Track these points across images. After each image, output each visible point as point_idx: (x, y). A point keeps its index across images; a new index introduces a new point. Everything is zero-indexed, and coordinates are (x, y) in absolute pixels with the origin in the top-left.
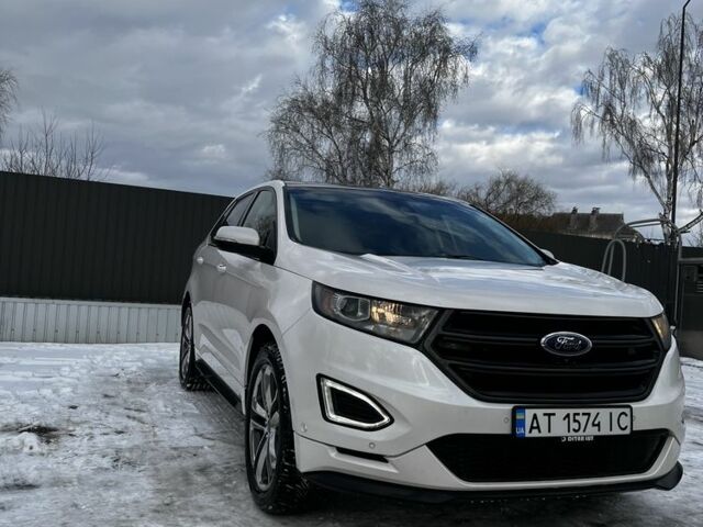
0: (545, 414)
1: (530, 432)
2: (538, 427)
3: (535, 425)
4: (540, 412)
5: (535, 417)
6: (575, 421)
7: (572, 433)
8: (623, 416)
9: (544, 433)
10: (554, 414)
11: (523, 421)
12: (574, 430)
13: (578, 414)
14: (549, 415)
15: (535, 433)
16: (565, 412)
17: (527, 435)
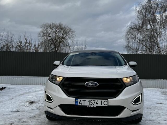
0: (83, 100)
1: (79, 104)
2: (81, 103)
3: (80, 103)
4: (82, 100)
5: (80, 101)
6: (91, 102)
7: (90, 105)
8: (105, 102)
9: (83, 105)
10: (85, 100)
11: (78, 101)
12: (91, 104)
13: (92, 101)
14: (84, 101)
15: (80, 105)
16: (88, 100)
17: (78, 105)
